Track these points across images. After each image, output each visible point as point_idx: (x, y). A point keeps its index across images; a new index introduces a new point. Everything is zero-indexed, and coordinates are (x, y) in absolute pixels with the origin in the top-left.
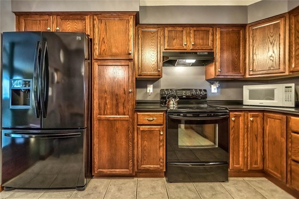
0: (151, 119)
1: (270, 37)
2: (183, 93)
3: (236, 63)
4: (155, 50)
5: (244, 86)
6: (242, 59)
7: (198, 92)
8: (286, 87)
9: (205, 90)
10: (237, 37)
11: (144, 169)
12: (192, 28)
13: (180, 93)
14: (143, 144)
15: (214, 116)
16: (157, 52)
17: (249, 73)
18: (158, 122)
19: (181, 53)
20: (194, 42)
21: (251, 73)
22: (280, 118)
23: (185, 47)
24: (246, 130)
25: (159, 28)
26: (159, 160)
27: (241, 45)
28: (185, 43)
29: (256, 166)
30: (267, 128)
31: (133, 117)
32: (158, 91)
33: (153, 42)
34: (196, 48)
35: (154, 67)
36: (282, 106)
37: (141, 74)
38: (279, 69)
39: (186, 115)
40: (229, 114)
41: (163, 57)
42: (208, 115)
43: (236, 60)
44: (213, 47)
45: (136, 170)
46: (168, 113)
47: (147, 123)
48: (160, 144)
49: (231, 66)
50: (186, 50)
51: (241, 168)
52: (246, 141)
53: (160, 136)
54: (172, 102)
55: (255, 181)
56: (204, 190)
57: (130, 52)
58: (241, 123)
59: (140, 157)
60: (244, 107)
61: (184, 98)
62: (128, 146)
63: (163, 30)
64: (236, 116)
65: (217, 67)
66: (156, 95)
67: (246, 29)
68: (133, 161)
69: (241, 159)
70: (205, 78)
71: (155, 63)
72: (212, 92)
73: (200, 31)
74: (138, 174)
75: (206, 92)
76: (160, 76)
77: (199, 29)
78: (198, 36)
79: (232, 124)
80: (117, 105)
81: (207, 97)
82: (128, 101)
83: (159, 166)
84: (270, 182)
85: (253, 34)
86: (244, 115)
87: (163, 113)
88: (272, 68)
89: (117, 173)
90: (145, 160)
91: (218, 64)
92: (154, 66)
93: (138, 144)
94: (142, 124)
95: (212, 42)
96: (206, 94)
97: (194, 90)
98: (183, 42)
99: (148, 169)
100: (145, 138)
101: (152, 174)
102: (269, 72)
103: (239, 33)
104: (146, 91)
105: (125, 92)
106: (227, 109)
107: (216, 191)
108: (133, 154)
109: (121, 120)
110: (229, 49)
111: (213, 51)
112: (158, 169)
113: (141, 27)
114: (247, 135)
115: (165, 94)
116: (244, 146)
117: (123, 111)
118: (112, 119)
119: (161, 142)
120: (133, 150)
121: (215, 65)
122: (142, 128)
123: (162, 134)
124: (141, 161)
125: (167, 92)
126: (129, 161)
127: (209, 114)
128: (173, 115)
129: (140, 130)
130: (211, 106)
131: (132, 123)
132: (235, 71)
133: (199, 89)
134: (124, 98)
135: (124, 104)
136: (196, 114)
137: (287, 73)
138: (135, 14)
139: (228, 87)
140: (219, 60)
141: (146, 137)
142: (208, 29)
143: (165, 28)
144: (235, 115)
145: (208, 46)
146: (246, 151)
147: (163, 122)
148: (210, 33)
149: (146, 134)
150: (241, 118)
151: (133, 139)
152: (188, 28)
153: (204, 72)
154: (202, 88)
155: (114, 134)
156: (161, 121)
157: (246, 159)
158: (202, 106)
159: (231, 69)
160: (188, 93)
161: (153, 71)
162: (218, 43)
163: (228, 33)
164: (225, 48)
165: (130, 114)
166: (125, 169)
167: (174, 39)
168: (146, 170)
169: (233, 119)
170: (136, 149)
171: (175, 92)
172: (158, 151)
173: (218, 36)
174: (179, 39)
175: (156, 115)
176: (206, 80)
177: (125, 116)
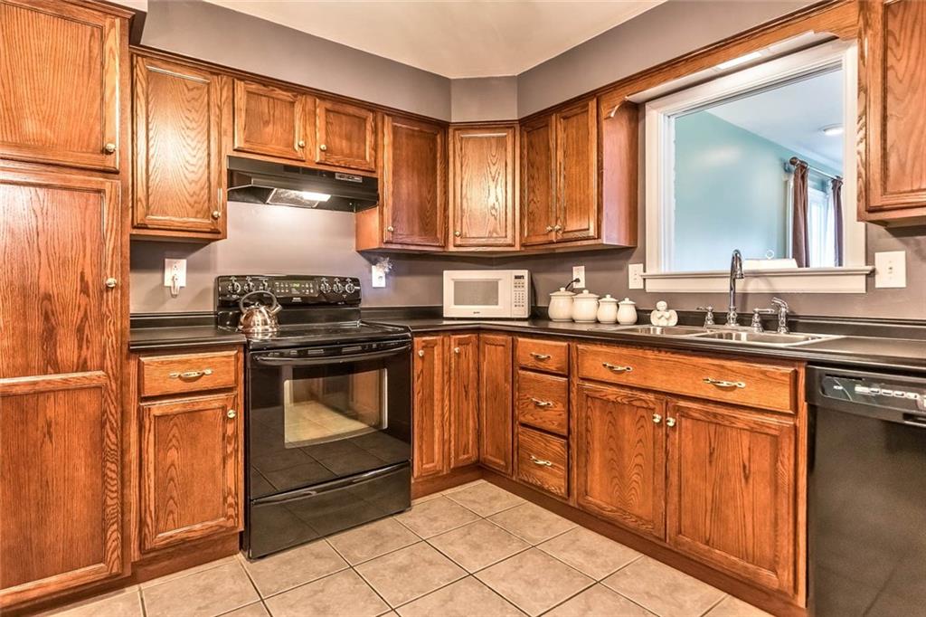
0: (194, 374)
1: (491, 165)
2: (294, 290)
3: (428, 214)
4: (199, 146)
5: (445, 272)
6: (441, 205)
7: (338, 287)
8: (516, 277)
9: (356, 282)
10: (431, 149)
11: (167, 544)
12: (322, 102)
13: (285, 288)
14: (165, 459)
15: (377, 350)
16: (209, 155)
17: (454, 240)
18: (219, 381)
19: (287, 168)
20: (327, 143)
21: (459, 241)
22: (503, 343)
23: (300, 154)
24: (446, 377)
25: (215, 77)
26: (221, 500)
27: (438, 172)
28: (299, 140)
29: (466, 456)
30: (485, 367)
31: (122, 373)
32: (208, 280)
33: (194, 119)
34: (332, 161)
35: (195, 202)
36: (509, 316)
37: (147, 222)
38: (506, 237)
39: (307, 351)
40: (412, 343)
41: (230, 173)
42: (364, 347)
43: (429, 206)
44: (376, 166)
45: (135, 555)
46: (252, 350)
47: (177, 390)
48: (225, 448)
49: (416, 220)
50: (304, 161)
51: (438, 469)
52: (447, 402)
53: (224, 426)
54: (258, 318)
55: (465, 491)
56: (356, 545)
57: (111, 146)
58: (436, 362)
59: (152, 508)
60: (445, 322)
61: (297, 305)
62: (99, 481)
63: (231, 86)
64: (427, 346)
65: (386, 220)
66: (201, 296)
67: (448, 133)
68: (123, 528)
69: (436, 447)
70: (354, 246)
71: (203, 188)
72: (374, 285)
73: (344, 114)
74: (140, 571)
75: (359, 285)
76: (219, 233)
77: (338, 107)
78: (337, 129)
79: (417, 366)
80: (49, 336)
81: (360, 300)
82: (102, 319)
83: (222, 519)
84: (489, 484)
85: (461, 149)
86: (443, 340)
87: (236, 352)
88: (495, 235)
89: (52, 589)
90: (171, 512)
91: (388, 211)
92: (198, 201)
93: (145, 463)
94: (158, 393)
95: (373, 152)
96: (357, 292)
97: (324, 279)
98: (294, 137)
99: (182, 540)
100: (171, 440)
101: (197, 554)
102: (491, 241)
103: (434, 141)
104: (160, 282)
105: (88, 288)
106: (407, 329)
107: (383, 537)
108: (122, 504)
109: (68, 390)
110: (412, 176)
111: (374, 176)
112: (221, 530)
113: (146, 57)
114: (450, 387)
115: (234, 291)
116: (443, 415)
117: (79, 357)
118: (26, 389)
119: (230, 444)
120: (122, 488)
121: (381, 213)
122: (158, 408)
123: (232, 416)
124: (157, 519)
125: (242, 287)
126: (104, 531)
127: (367, 344)
128: (267, 355)
129: (152, 414)
130: (371, 325)
131: (119, 396)
132: (426, 235)
133: (339, 278)
134: (82, 309)
135: (80, 330)
136: (333, 348)
137: (517, 248)
138: (129, 17)
139: (411, 273)
140: (391, 202)
141: (174, 436)
142: (363, 113)
143: (236, 80)
144: (424, 344)
145: (363, 162)
146: (446, 428)
147: (236, 381)
148: (368, 127)
149: (176, 425)
150: (437, 350)
151: (123, 452)
152: (310, 100)
153: (354, 228)
154: (349, 275)
155: (35, 446)
156: (227, 378)
157: (446, 447)
158: (347, 325)
159: (416, 229)
160: (309, 288)
161: (194, 215)
162: (387, 155)
163: (411, 135)
164: (404, 172)
165: (108, 363)
166: (88, 566)
167: (266, 123)
168: (174, 546)
169: (421, 353)
170: (134, 481)
171: (268, 286)
172: (219, 473)
173: (387, 139)
174: (282, 126)
175: (210, 360)
176: (358, 252)
177: (87, 374)
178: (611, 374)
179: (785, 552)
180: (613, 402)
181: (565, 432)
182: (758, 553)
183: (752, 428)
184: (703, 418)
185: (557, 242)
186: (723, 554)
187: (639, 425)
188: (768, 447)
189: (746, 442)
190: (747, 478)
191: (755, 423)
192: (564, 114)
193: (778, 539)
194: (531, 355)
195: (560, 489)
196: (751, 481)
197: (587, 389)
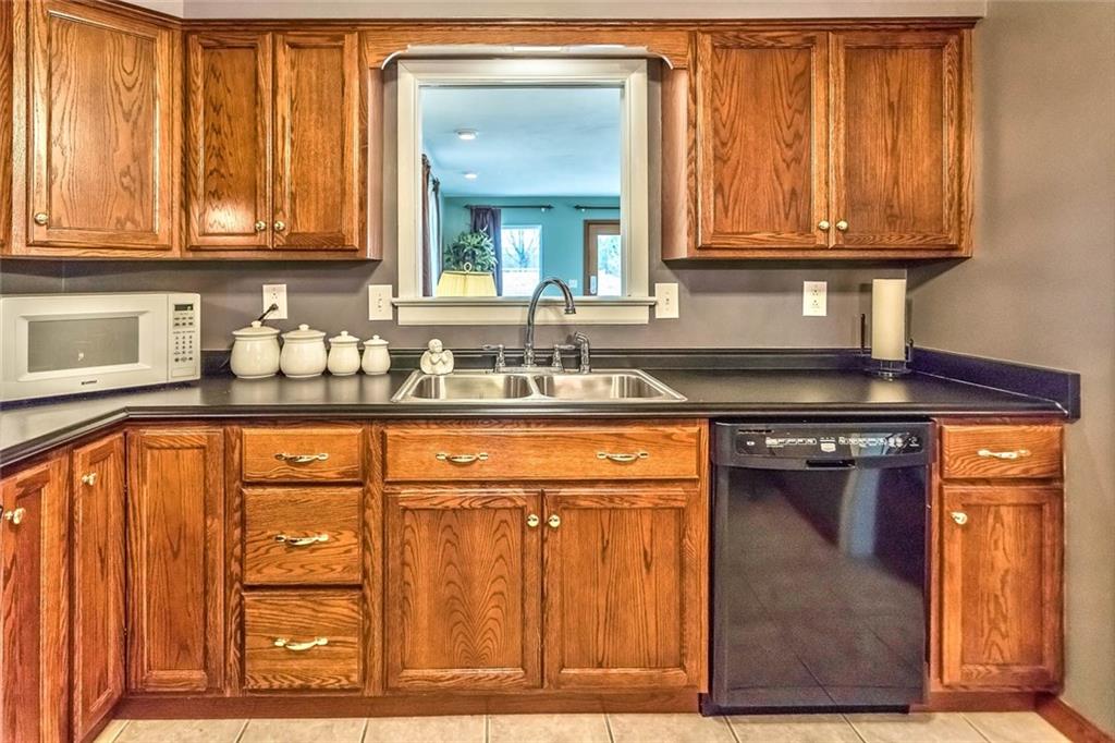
1: (122, 88)
8: (178, 308)
17: (28, 232)
21: (39, 234)
22: (202, 442)
24: (62, 548)
29: (103, 698)
30: (145, 498)
52: (63, 602)
58: (45, 522)
64: (26, 494)
85: (49, 39)
88: (129, 225)
114: (69, 567)
137: (176, 251)
144: (18, 490)
150: (50, 497)
178: (451, 468)
179: (693, 638)
180: (454, 510)
181: (357, 577)
182: (661, 652)
183: (657, 504)
184: (594, 505)
185: (274, 250)
186: (622, 671)
187: (498, 535)
188: (673, 524)
189: (647, 524)
190: (648, 566)
191: (660, 498)
192: (292, 39)
193: (685, 626)
194: (279, 457)
195: (348, 678)
196: (653, 568)
197: (404, 499)
